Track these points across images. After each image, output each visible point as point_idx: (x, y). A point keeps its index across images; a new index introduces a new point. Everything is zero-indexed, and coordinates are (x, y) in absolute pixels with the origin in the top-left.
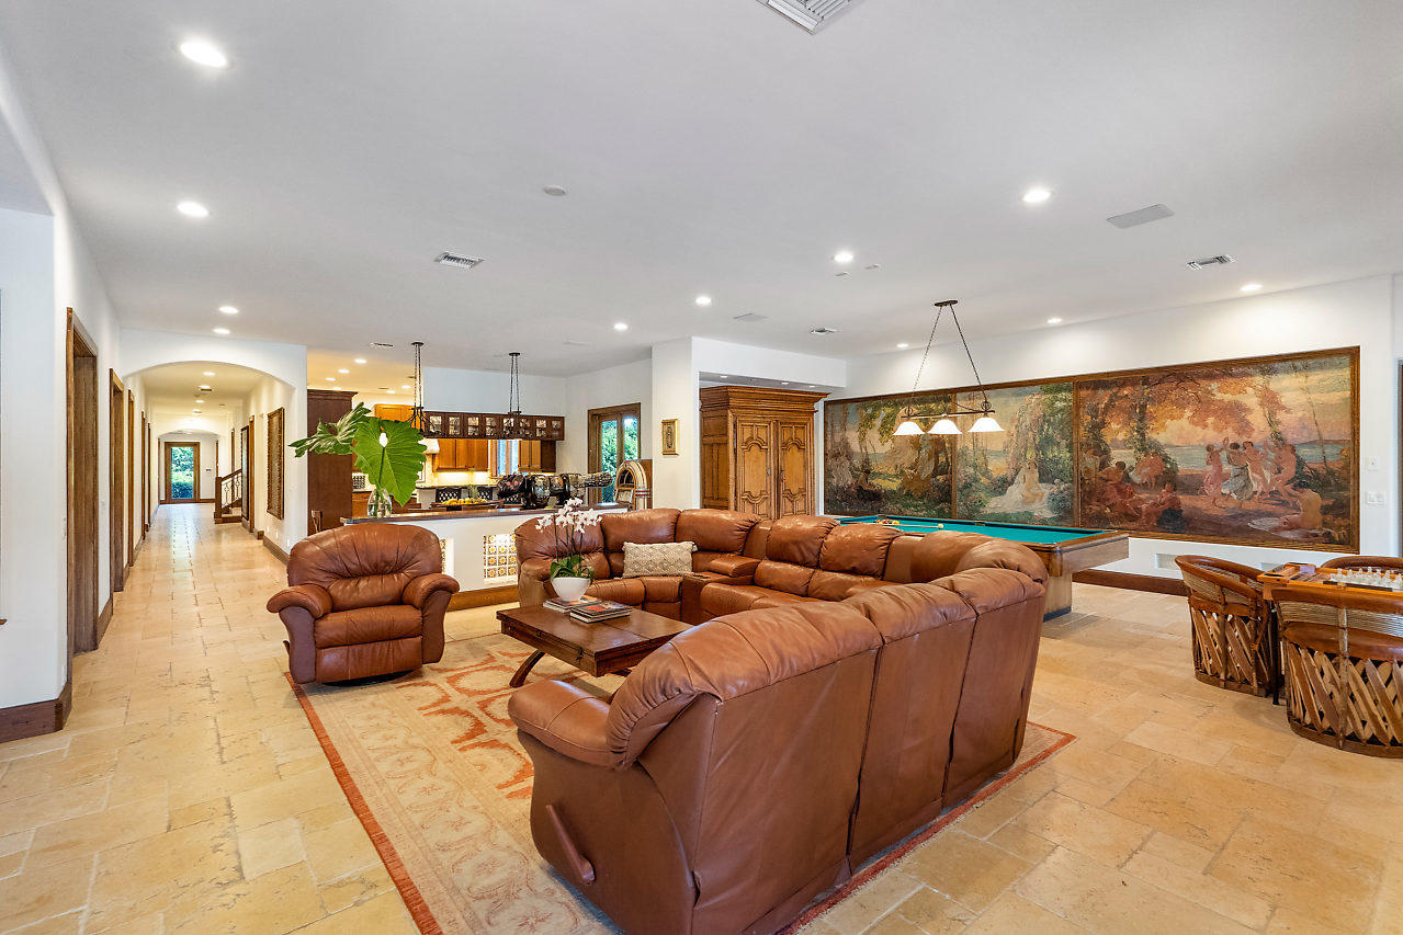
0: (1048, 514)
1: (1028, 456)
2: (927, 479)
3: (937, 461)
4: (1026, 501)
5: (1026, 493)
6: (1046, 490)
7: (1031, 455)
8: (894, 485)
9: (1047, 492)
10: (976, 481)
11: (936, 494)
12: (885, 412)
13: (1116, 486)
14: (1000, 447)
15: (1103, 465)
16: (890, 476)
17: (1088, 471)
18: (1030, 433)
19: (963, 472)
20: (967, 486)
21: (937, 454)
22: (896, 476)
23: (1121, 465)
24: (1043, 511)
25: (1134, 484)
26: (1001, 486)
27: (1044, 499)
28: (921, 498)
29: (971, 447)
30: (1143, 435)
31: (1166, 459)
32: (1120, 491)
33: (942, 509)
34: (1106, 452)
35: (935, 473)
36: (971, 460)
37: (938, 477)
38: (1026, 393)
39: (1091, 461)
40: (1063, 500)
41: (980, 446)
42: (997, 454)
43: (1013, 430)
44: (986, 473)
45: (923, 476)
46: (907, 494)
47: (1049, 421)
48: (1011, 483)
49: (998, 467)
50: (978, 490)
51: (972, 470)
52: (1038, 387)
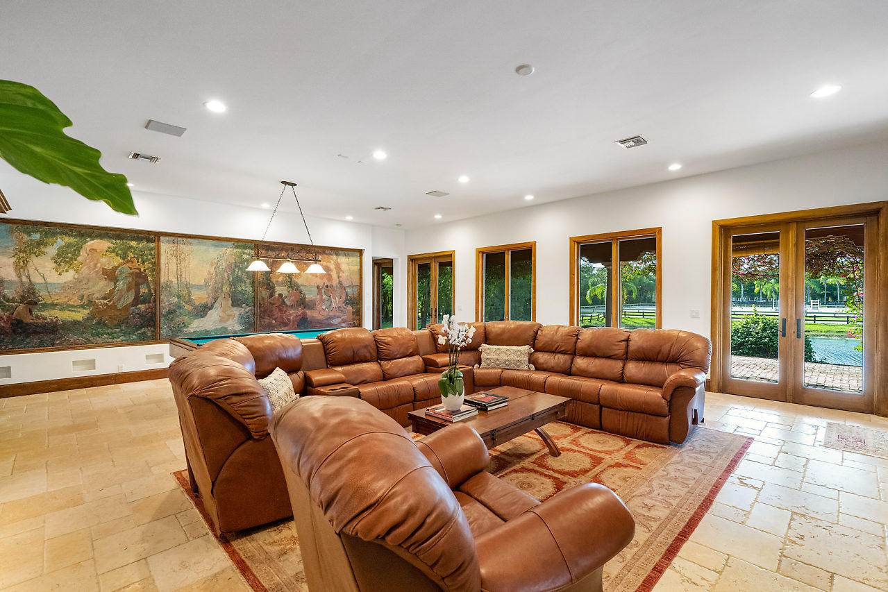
0: (238, 327)
1: (224, 289)
2: (126, 308)
3: (137, 293)
4: (222, 320)
5: (222, 314)
6: (237, 312)
7: (226, 288)
8: (80, 315)
9: (237, 313)
10: (180, 307)
11: (137, 321)
12: (61, 241)
13: (278, 307)
14: (202, 283)
15: (271, 295)
16: (73, 306)
17: (263, 299)
18: (226, 274)
19: (167, 301)
20: (170, 312)
21: (137, 285)
22: (83, 307)
23: (281, 295)
24: (234, 325)
25: (287, 305)
26: (203, 310)
27: (236, 318)
28: (119, 325)
29: (175, 281)
30: (291, 279)
31: (301, 292)
32: (280, 310)
33: (144, 333)
34: (273, 288)
35: (137, 301)
36: (175, 291)
37: (139, 306)
38: (223, 246)
39: (264, 293)
40: (248, 317)
41: (183, 280)
42: (199, 287)
43: (212, 270)
44: (190, 301)
45: (120, 306)
46: (99, 323)
47: (239, 267)
48: (211, 308)
49: (199, 297)
50: (181, 314)
51: (176, 300)
52: (231, 243)
